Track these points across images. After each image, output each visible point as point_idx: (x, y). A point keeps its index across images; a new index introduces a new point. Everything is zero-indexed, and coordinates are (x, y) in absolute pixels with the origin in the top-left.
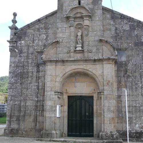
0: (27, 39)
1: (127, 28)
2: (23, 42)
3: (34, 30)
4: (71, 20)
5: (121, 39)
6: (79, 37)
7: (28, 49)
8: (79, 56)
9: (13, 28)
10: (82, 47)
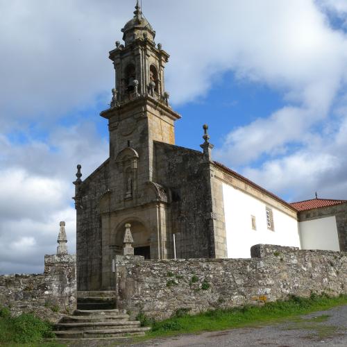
0: (90, 192)
1: (180, 160)
2: (86, 197)
3: (95, 182)
4: (121, 165)
5: (174, 175)
6: (130, 183)
7: (91, 204)
9: (78, 183)
10: (132, 194)
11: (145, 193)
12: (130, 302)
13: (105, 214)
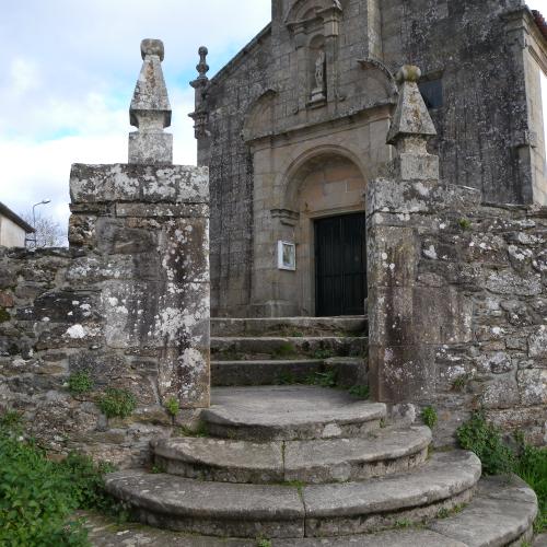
0: (226, 102)
2: (219, 111)
3: (238, 78)
4: (299, 30)
6: (319, 70)
7: (229, 125)
11: (359, 89)
13: (260, 140)
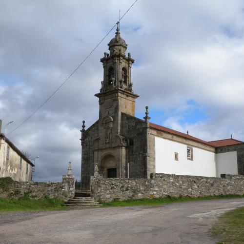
0: (89, 137)
1: (133, 124)
2: (87, 139)
3: (92, 131)
4: (105, 124)
5: (130, 132)
7: (90, 143)
8: (108, 146)
9: (83, 131)
10: (109, 140)
11: (116, 141)
12: (95, 194)
13: (96, 150)
